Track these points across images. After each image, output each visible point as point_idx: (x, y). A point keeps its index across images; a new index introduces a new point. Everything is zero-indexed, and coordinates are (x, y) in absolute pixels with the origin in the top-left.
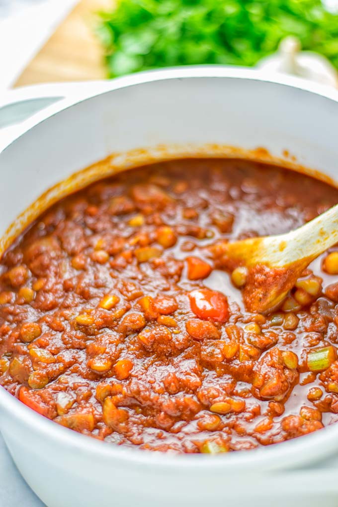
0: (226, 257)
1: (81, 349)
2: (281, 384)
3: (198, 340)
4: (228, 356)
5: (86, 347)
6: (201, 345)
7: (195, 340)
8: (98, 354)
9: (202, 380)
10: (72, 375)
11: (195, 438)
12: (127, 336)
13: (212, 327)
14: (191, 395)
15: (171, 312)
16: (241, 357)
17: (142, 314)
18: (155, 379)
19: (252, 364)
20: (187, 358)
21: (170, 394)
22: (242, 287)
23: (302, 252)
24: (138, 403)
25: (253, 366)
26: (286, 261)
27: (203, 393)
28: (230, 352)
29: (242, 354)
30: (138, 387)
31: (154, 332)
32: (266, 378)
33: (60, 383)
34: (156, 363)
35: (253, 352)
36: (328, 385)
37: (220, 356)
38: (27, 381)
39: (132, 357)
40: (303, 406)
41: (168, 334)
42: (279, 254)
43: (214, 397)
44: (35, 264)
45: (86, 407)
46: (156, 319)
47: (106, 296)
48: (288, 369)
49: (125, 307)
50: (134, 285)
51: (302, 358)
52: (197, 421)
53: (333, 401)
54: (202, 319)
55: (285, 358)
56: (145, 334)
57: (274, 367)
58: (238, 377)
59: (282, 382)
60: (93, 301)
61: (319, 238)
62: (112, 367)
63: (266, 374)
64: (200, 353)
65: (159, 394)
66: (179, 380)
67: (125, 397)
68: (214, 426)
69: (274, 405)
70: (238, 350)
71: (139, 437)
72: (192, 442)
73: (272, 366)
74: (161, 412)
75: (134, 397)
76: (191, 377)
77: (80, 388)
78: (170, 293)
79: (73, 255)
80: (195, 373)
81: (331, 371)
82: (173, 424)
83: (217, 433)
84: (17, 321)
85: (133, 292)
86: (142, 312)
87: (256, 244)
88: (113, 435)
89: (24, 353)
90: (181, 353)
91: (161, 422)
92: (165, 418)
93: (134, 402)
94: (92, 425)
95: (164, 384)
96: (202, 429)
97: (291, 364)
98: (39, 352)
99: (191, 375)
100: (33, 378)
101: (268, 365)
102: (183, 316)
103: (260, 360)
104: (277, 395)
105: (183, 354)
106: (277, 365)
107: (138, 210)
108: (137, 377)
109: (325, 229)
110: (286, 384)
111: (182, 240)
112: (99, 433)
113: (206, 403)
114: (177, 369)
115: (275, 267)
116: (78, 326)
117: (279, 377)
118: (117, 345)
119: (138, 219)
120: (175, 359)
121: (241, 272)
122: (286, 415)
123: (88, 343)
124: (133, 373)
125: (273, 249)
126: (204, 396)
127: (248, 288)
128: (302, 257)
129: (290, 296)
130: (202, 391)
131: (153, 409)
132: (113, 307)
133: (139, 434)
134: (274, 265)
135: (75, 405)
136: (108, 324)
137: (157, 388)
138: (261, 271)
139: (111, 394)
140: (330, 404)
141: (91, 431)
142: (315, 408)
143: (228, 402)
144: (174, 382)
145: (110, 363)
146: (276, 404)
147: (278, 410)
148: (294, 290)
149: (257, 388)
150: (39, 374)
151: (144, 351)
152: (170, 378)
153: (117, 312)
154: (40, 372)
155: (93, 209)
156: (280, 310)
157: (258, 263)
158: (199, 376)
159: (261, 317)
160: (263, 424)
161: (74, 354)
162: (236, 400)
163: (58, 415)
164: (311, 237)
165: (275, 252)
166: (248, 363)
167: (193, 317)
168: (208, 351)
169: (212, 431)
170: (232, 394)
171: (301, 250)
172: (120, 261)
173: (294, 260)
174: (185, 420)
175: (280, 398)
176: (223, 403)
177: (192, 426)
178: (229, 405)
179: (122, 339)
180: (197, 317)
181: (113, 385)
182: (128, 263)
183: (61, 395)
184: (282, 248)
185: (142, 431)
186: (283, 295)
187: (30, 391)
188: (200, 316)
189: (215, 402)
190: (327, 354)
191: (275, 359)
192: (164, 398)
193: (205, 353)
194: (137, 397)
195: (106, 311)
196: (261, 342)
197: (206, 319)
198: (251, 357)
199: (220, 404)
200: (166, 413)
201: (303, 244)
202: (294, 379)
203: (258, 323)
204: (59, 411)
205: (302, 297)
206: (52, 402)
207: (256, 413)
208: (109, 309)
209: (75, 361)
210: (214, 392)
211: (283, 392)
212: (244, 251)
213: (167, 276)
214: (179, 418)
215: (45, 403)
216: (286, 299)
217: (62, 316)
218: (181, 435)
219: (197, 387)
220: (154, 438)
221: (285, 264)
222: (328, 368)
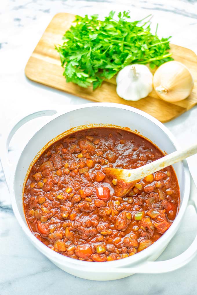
0: (111, 174)
1: (59, 208)
3: (98, 208)
4: (108, 214)
5: (60, 207)
7: (97, 207)
8: (64, 211)
10: (56, 218)
11: (95, 244)
12: (75, 204)
13: (103, 202)
14: (94, 228)
15: (90, 196)
16: (112, 215)
17: (80, 196)
18: (83, 221)
19: (116, 217)
20: (94, 214)
21: (87, 227)
23: (136, 179)
25: (116, 218)
29: (113, 213)
30: (77, 225)
31: (84, 204)
32: (120, 223)
33: (51, 221)
34: (84, 215)
35: (116, 212)
37: (105, 214)
38: (40, 219)
39: (76, 212)
41: (88, 205)
42: (128, 178)
43: (102, 230)
44: (44, 172)
45: (60, 231)
46: (84, 199)
47: (68, 187)
49: (74, 193)
51: (133, 215)
52: (96, 237)
54: (100, 199)
55: (127, 216)
56: (80, 205)
59: (125, 225)
60: (64, 189)
61: (142, 175)
62: (69, 216)
63: (120, 221)
64: (99, 212)
65: (84, 227)
66: (91, 222)
67: (73, 228)
68: (101, 240)
70: (111, 212)
71: (77, 242)
72: (93, 245)
74: (84, 234)
75: (75, 228)
77: (58, 223)
78: (90, 188)
79: (57, 169)
82: (88, 238)
83: (102, 242)
84: (37, 195)
85: (77, 187)
86: (80, 195)
87: (121, 171)
88: (68, 242)
89: (40, 209)
91: (84, 237)
93: (76, 230)
94: (61, 237)
95: (86, 224)
96: (97, 241)
97: (129, 218)
98: (44, 209)
99: (95, 221)
100: (42, 218)
101: (121, 218)
102: (94, 197)
103: (119, 216)
104: (123, 229)
105: (93, 212)
106: (124, 219)
107: (81, 152)
108: (77, 220)
109: (144, 172)
110: (126, 225)
111: (96, 165)
112: (64, 240)
113: (99, 232)
114: (91, 218)
115: (126, 182)
116: (58, 200)
117: (124, 223)
118: (71, 208)
119: (81, 155)
120: (90, 214)
121: (115, 181)
122: (126, 236)
123: (62, 206)
124: (76, 219)
126: (99, 229)
127: (117, 187)
128: (136, 180)
129: (132, 190)
130: (98, 227)
131: (82, 233)
133: (77, 241)
134: (126, 181)
135: (56, 230)
136: (68, 199)
137: (84, 225)
138: (122, 182)
139: (68, 226)
140: (140, 233)
141: (61, 240)
142: (135, 235)
143: (106, 231)
144: (89, 223)
145: (68, 215)
146: (123, 232)
147: (123, 235)
148: (134, 187)
149: (117, 226)
150: (44, 217)
151: (80, 211)
152: (88, 221)
153: (72, 195)
154: (45, 217)
155: (65, 150)
156: (128, 196)
157: (121, 179)
158: (98, 221)
159: (121, 198)
160: (118, 240)
161: (56, 210)
162: (109, 231)
163: (50, 233)
164: (139, 174)
165: (127, 176)
168: (101, 211)
169: (101, 241)
170: (109, 228)
171: (135, 177)
172: (73, 173)
173: (133, 180)
174: (92, 237)
175: (124, 230)
177: (94, 240)
179: (73, 205)
180: (98, 198)
181: (69, 223)
182: (76, 175)
183: (51, 226)
184: (129, 175)
185: (78, 240)
187: (41, 224)
189: (102, 231)
190: (142, 215)
191: (124, 216)
192: (86, 229)
194: (76, 228)
195: (67, 194)
196: (119, 208)
197: (102, 199)
198: (115, 214)
199: (104, 232)
201: (136, 175)
203: (120, 201)
204: (51, 232)
205: (136, 191)
206: (48, 229)
207: (116, 236)
208: (69, 193)
209: (56, 212)
210: (102, 227)
211: (125, 228)
212: (117, 173)
213: (90, 180)
214: (90, 236)
215: (46, 228)
216: (130, 191)
217: (53, 194)
218: (90, 242)
219: (97, 225)
220: (81, 243)
221: (130, 181)
222: (141, 220)
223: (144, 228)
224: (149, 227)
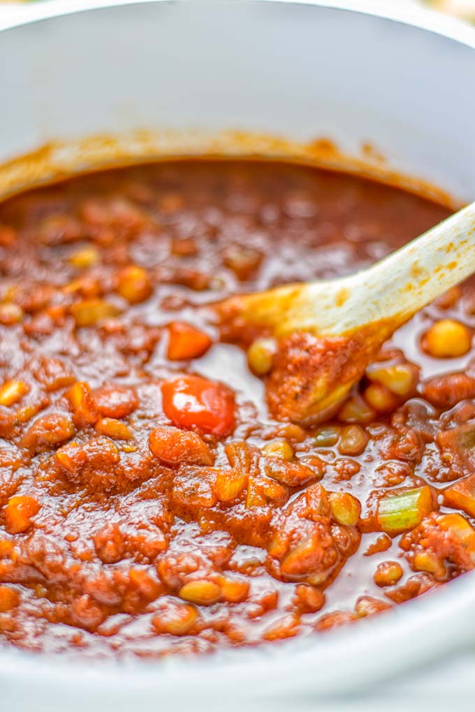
0: (239, 322)
2: (322, 552)
3: (170, 466)
4: (225, 497)
6: (174, 475)
7: (163, 465)
9: (168, 540)
12: (36, 454)
13: (197, 442)
14: (145, 567)
15: (124, 414)
16: (249, 500)
17: (69, 415)
18: (78, 533)
19: (269, 512)
20: (144, 497)
21: (104, 562)
22: (265, 374)
23: (378, 309)
24: (41, 577)
25: (271, 517)
26: (347, 325)
27: (167, 563)
28: (229, 489)
29: (252, 493)
30: (43, 546)
31: (86, 448)
32: (292, 540)
34: (86, 505)
35: (273, 491)
36: (414, 558)
37: (209, 496)
39: (42, 491)
40: (363, 594)
41: (112, 451)
42: (335, 312)
43: (189, 571)
46: (93, 425)
47: (7, 382)
48: (340, 525)
49: (38, 402)
50: (62, 365)
51: (369, 506)
52: (150, 616)
53: (422, 587)
54: (181, 427)
55: (334, 505)
56: (70, 451)
57: (312, 519)
58: (241, 535)
59: (325, 549)
61: (410, 280)
63: (293, 532)
64: (171, 490)
65: (82, 561)
66: (125, 538)
67: (17, 564)
68: (183, 626)
69: (305, 591)
70: (246, 486)
71: (36, 641)
73: (308, 517)
74: (82, 594)
75: (33, 565)
76: (147, 532)
78: (128, 381)
80: (158, 526)
81: (422, 532)
82: (104, 619)
83: (189, 639)
85: (58, 376)
86: (70, 411)
87: (295, 295)
90: (135, 487)
91: (82, 614)
92: (89, 606)
93: (34, 574)
95: (95, 543)
96: (160, 630)
97: (344, 517)
99: (149, 530)
101: (300, 516)
102: (146, 421)
103: (285, 508)
104: (313, 571)
105: (138, 491)
106: (316, 517)
107: (89, 239)
108: (44, 528)
109: (422, 264)
110: (332, 553)
111: (163, 292)
113: (172, 582)
114: (124, 517)
115: (326, 336)
117: (319, 538)
118: (14, 470)
119: (87, 255)
120: (122, 500)
121: (266, 347)
122: (327, 611)
124: (38, 522)
125: (325, 302)
126: (168, 567)
127: (276, 376)
128: (377, 317)
129: (355, 394)
130: (168, 559)
131: (69, 589)
132: (17, 401)
133: (37, 635)
134: (324, 332)
136: (4, 431)
137: (80, 550)
138: (300, 344)
142: (386, 600)
143: (215, 581)
144: (113, 540)
146: (310, 589)
147: (312, 601)
148: (365, 383)
149: (275, 558)
151: (66, 482)
152: (106, 531)
153: (23, 410)
155: (7, 236)
156: (335, 420)
157: (297, 331)
158: (165, 532)
159: (295, 429)
160: (281, 627)
162: (232, 578)
164: (396, 280)
165: (327, 307)
166: (262, 511)
167: (165, 424)
168: (187, 485)
169: (179, 635)
170: (225, 567)
171: (376, 303)
172: (43, 322)
173: (363, 322)
174: (129, 613)
175: (318, 578)
176: (204, 583)
177: (142, 625)
178: (215, 586)
179: (26, 460)
180: (173, 424)
182: (57, 325)
184: (340, 301)
185: (43, 629)
186: (341, 392)
188: (177, 423)
189: (190, 581)
190: (416, 500)
191: (315, 505)
192: (92, 569)
193: (180, 489)
194: (38, 564)
195: (4, 408)
196: (292, 474)
197: (190, 429)
198: (268, 500)
199: (198, 585)
200: (91, 598)
201: (380, 293)
202: (348, 544)
203: (288, 438)
205: (377, 397)
207: (269, 605)
208: (9, 406)
210: (190, 562)
211: (325, 568)
212: (272, 309)
213: (127, 352)
214: (117, 609)
216: (348, 400)
218: (117, 640)
219: (159, 552)
220: (64, 644)
221: (345, 329)
222: (417, 525)
223: (434, 565)
224: (463, 556)
